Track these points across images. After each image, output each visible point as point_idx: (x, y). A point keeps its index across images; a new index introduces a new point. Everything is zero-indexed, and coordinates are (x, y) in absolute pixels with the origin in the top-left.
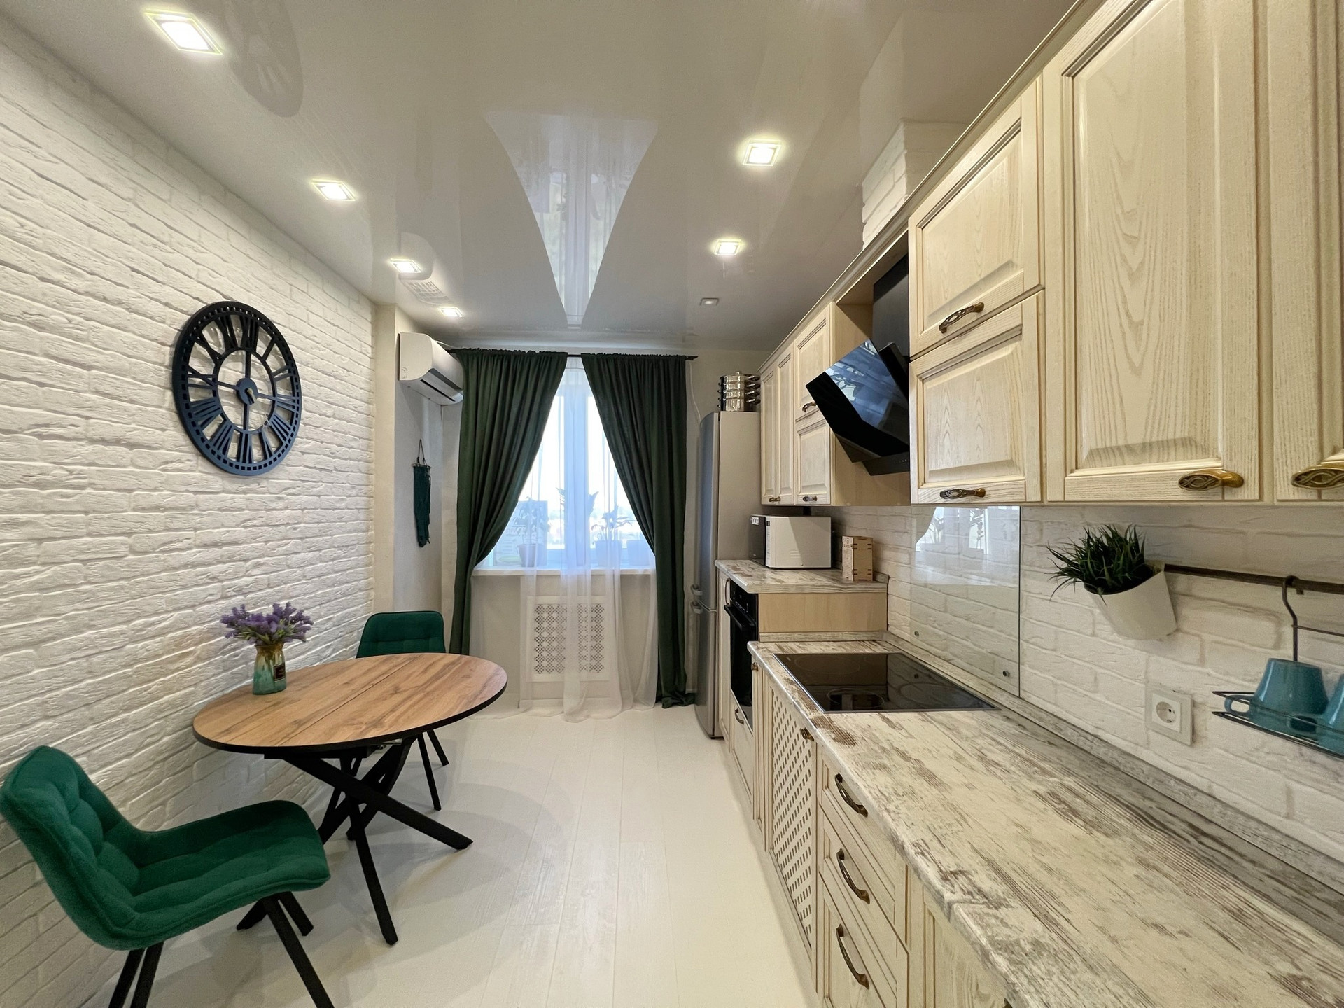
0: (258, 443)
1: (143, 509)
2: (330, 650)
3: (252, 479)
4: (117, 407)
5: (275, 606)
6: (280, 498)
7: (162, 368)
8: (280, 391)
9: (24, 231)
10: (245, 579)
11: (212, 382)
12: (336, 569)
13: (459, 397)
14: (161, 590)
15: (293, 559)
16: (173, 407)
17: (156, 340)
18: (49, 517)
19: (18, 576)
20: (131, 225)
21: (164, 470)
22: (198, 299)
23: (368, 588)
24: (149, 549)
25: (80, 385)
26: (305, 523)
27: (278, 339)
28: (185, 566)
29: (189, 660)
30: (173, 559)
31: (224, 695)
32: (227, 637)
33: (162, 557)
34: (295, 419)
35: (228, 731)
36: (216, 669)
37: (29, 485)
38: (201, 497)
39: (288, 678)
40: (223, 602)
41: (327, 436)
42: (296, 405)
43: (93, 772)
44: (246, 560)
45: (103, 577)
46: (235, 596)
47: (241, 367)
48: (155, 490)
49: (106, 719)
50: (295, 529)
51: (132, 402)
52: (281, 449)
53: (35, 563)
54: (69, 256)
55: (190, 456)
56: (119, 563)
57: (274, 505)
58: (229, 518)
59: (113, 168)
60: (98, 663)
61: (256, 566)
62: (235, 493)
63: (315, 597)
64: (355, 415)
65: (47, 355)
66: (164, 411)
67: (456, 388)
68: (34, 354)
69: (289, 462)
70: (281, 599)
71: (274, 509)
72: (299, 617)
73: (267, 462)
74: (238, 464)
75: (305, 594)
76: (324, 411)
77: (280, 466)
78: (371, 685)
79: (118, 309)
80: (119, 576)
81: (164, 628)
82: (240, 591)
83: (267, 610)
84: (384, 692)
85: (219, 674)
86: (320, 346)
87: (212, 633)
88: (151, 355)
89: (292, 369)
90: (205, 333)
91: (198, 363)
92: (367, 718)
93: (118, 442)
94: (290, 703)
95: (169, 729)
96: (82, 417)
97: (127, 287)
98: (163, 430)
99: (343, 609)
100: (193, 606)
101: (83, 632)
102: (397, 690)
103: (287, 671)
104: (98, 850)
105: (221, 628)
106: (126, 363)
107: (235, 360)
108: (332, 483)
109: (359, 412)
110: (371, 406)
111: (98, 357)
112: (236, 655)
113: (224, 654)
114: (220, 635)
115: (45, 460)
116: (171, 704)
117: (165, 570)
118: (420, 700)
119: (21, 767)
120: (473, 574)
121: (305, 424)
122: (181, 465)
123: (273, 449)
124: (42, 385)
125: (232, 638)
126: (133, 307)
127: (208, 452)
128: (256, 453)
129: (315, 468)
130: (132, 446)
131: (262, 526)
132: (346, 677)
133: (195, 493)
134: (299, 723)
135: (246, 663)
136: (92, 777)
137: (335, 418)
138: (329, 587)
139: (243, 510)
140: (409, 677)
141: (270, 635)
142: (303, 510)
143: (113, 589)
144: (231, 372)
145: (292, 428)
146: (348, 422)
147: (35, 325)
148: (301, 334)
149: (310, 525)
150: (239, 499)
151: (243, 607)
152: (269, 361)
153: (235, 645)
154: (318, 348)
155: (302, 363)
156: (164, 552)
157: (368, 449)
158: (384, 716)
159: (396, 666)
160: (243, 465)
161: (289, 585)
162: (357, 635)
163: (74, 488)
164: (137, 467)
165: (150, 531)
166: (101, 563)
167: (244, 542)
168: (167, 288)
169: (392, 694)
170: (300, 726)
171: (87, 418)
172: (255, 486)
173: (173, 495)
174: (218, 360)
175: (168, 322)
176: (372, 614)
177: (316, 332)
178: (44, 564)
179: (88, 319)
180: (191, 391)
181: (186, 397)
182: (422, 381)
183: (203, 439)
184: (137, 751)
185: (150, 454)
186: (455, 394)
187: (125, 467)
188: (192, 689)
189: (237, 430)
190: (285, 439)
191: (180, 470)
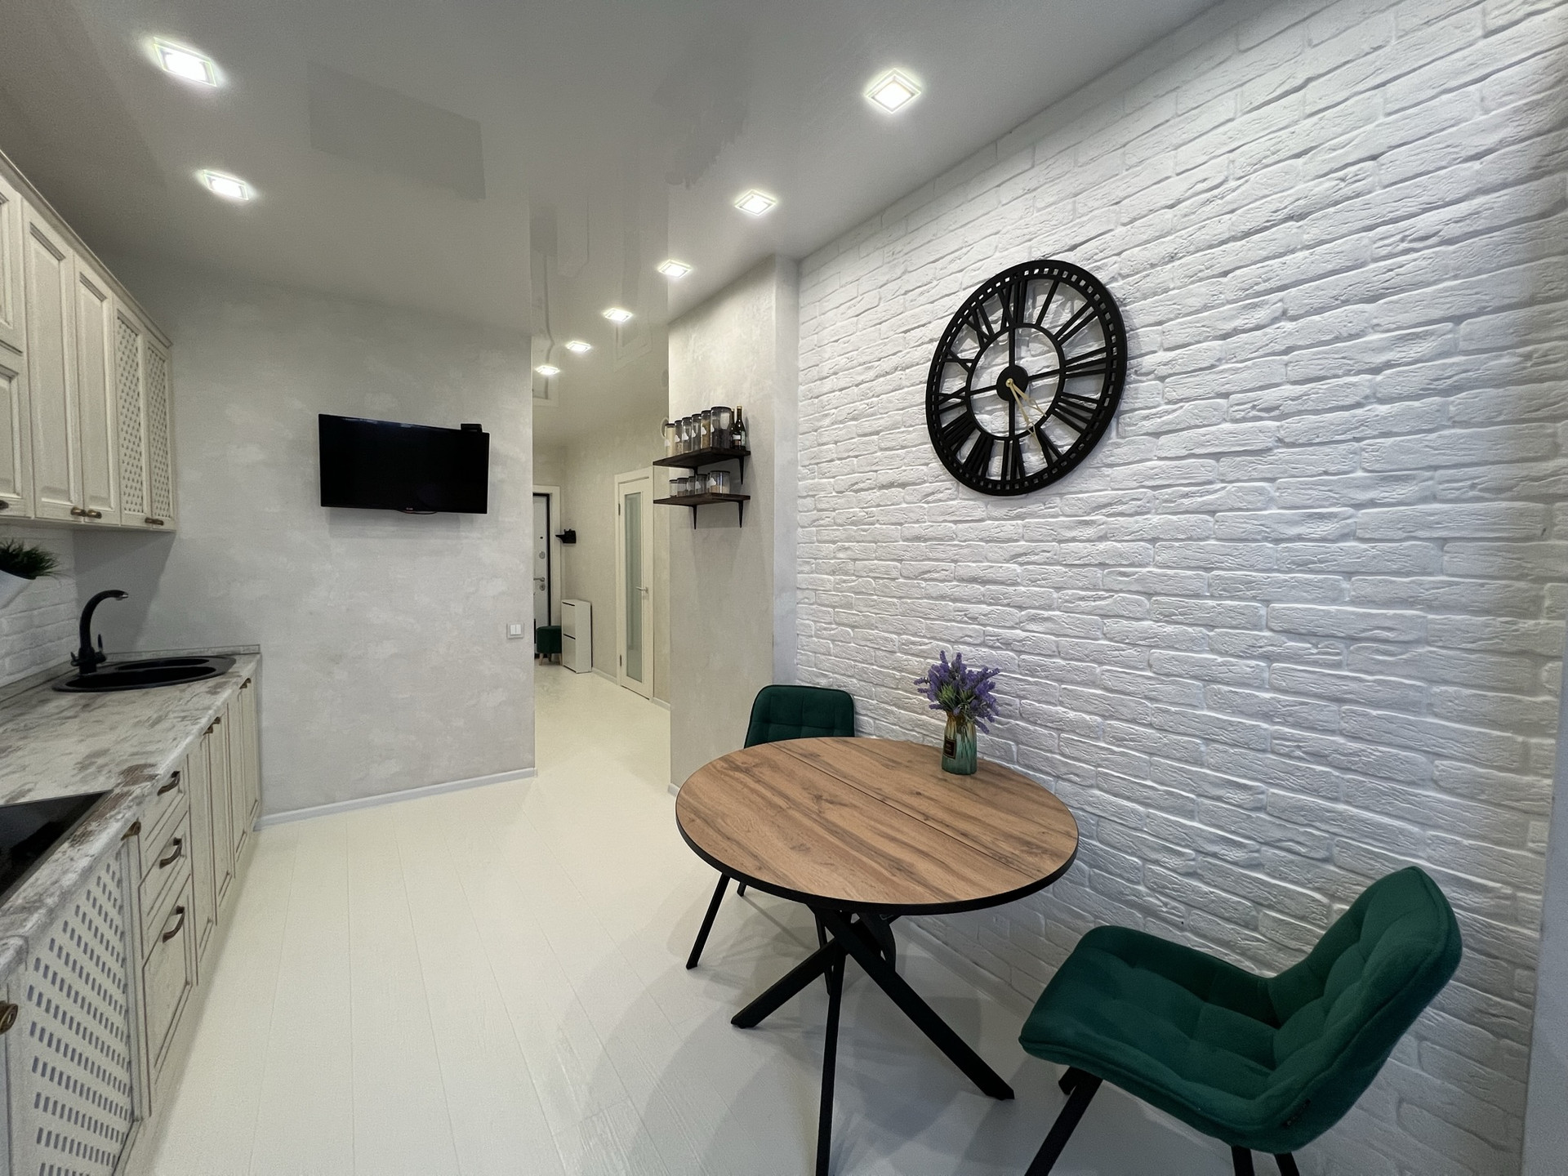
1: (910, 540)
4: (891, 456)
10: (1018, 632)
11: (965, 396)
15: (1117, 626)
18: (857, 545)
21: (928, 503)
24: (913, 575)
26: (1155, 566)
28: (944, 598)
30: (932, 588)
33: (924, 584)
37: (849, 524)
38: (960, 525)
44: (1020, 608)
45: (883, 592)
46: (1002, 649)
48: (917, 522)
49: (883, 703)
52: (1086, 445)
53: (852, 574)
55: (948, 484)
56: (891, 583)
58: (995, 550)
60: (879, 657)
62: (1004, 519)
71: (1074, 540)
73: (1055, 470)
74: (1004, 481)
77: (1083, 472)
80: (894, 594)
82: (1009, 646)
89: (1101, 300)
93: (891, 485)
96: (873, 471)
98: (927, 464)
106: (898, 416)
117: (925, 598)
122: (941, 496)
127: (967, 476)
130: (903, 485)
131: (1047, 564)
133: (955, 522)
139: (1015, 541)
142: (1149, 542)
143: (888, 603)
150: (1010, 527)
156: (925, 580)
160: (1013, 482)
163: (869, 525)
164: (906, 503)
165: (914, 559)
167: (1018, 583)
172: (1034, 508)
173: (932, 526)
174: (971, 367)
178: (856, 576)
180: (946, 416)
181: (941, 424)
183: (954, 463)
185: (916, 490)
187: (899, 504)
189: (1001, 439)
190: (1093, 426)
191: (940, 501)
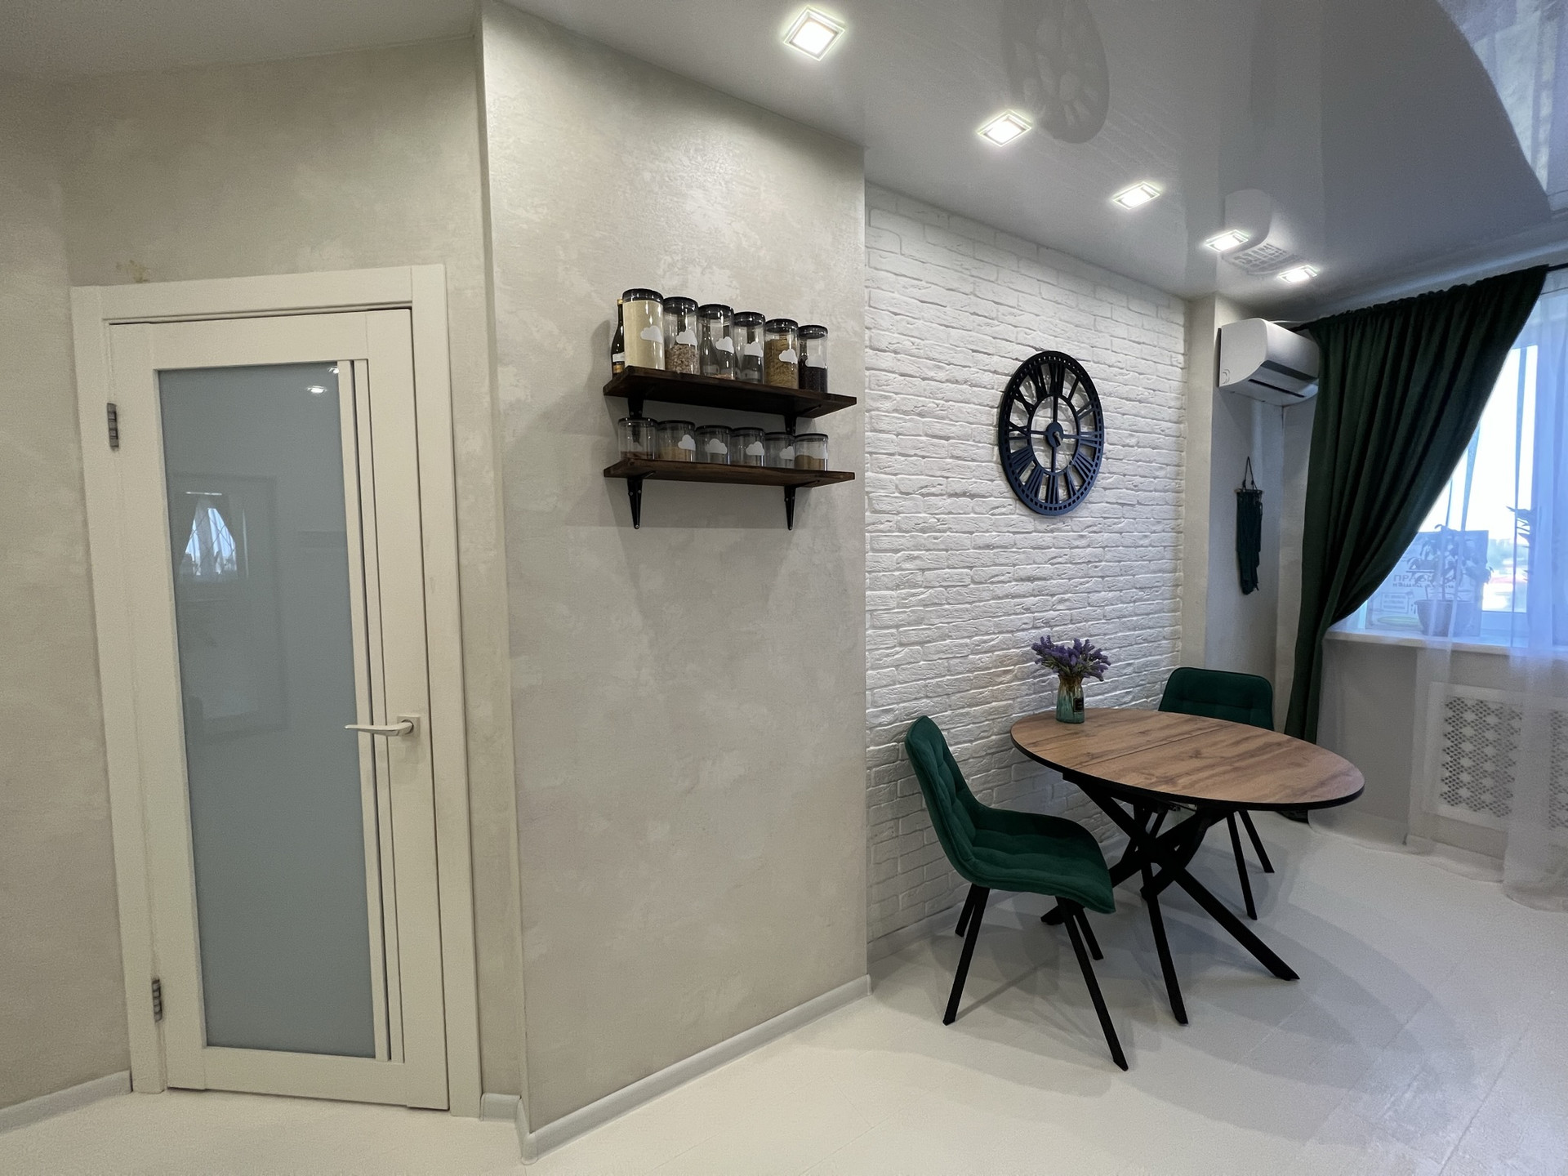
0: (1063, 484)
1: (980, 548)
2: (1130, 697)
3: (1058, 518)
4: (963, 467)
5: (1076, 641)
6: (1082, 536)
7: (991, 428)
8: (1084, 429)
9: (914, 347)
10: (1052, 612)
11: (1026, 432)
12: (1138, 612)
13: (1312, 389)
14: (991, 615)
15: (1094, 597)
16: (999, 460)
17: (988, 405)
18: (927, 553)
19: (913, 595)
20: (972, 314)
21: (993, 515)
22: (1017, 359)
23: (1174, 637)
24: (983, 580)
25: (943, 453)
26: (1106, 561)
27: (1083, 378)
28: (1007, 596)
29: (1009, 677)
30: (1000, 590)
31: (1034, 714)
32: (1036, 663)
33: (992, 587)
34: (1097, 454)
35: (1035, 744)
36: (1029, 690)
37: (917, 531)
38: (1018, 536)
39: (1086, 714)
40: (1034, 631)
41: (1129, 467)
42: (1098, 439)
43: (951, 745)
44: (1053, 595)
45: (956, 600)
46: (1043, 627)
47: (1049, 412)
48: (987, 531)
49: (958, 709)
50: (1096, 567)
51: (973, 460)
52: (1084, 487)
53: (921, 587)
54: (937, 356)
55: (1010, 501)
56: (963, 590)
57: (1076, 543)
58: (1038, 555)
59: (961, 272)
60: (954, 665)
61: (1061, 601)
62: (1044, 532)
63: (1115, 638)
64: (1162, 440)
65: (927, 435)
66: (993, 464)
67: (1306, 378)
68: (920, 436)
69: (1091, 499)
70: (1082, 636)
71: (1077, 547)
72: (1097, 655)
73: (1071, 501)
74: (1046, 504)
75: (1105, 635)
76: (1128, 441)
77: (1083, 504)
78: (1169, 741)
79: (965, 386)
80: (966, 601)
81: (993, 646)
82: (1047, 624)
83: (1070, 644)
84: (1182, 753)
85: (1031, 695)
86: (1124, 371)
87: (1025, 658)
88: (984, 419)
89: (1095, 404)
90: (1022, 389)
91: (1015, 419)
92: (1160, 772)
93: (964, 494)
94: (1086, 736)
95: (995, 730)
96: (943, 477)
97: (970, 367)
98: (992, 481)
99: (1145, 656)
100: (1012, 632)
101: (945, 640)
102: (1197, 754)
103: (1085, 707)
104: (953, 802)
105: (1032, 654)
106: (968, 429)
107: (1045, 407)
108: (1135, 519)
109: (1166, 436)
110: (1182, 426)
111: (953, 429)
112: (1044, 682)
113: (1035, 678)
114: (1031, 660)
115: (925, 512)
116: (996, 710)
117: (993, 599)
118: (1225, 773)
119: (915, 725)
120: (1327, 636)
121: (1107, 459)
122: (1004, 510)
123: (1077, 488)
124: (923, 457)
125: (1040, 664)
126: (974, 382)
127: (1023, 497)
128: (1062, 493)
129: (1117, 503)
131: (1066, 563)
132: (1142, 726)
133: (1014, 533)
134: (1093, 757)
135: (1052, 691)
136: (951, 749)
137: (1139, 447)
138: (1129, 630)
139: (1051, 548)
140: (1215, 744)
141: (1071, 667)
142: (1104, 548)
143: (962, 610)
144: (1042, 420)
145: (1094, 464)
146: (1153, 449)
147: (920, 415)
148: (1105, 364)
149: (1111, 564)
150: (1048, 538)
151: (1049, 638)
152: (1073, 402)
153: (1043, 671)
154: (1122, 374)
155: (1105, 394)
156: (992, 583)
157: (1177, 477)
158: (1180, 776)
159: (1200, 729)
160: (1051, 505)
161: (1090, 623)
162: (1160, 687)
163: (940, 532)
164: (976, 513)
165: (984, 565)
166: (955, 590)
167: (1052, 578)
168: (995, 358)
169: (1191, 757)
170: (1093, 759)
171: (947, 478)
172: (1060, 525)
173: (999, 536)
174: (1031, 410)
175: (996, 387)
176: (1178, 667)
177: (1121, 357)
178: (926, 587)
179: (947, 401)
180: (1012, 444)
181: (1008, 449)
182: (1252, 380)
183: (1020, 485)
184: (976, 740)
185: (983, 502)
186: (1306, 386)
187: (969, 514)
188: (1011, 702)
189: (1046, 473)
190: (1087, 476)
191: (1004, 514)
